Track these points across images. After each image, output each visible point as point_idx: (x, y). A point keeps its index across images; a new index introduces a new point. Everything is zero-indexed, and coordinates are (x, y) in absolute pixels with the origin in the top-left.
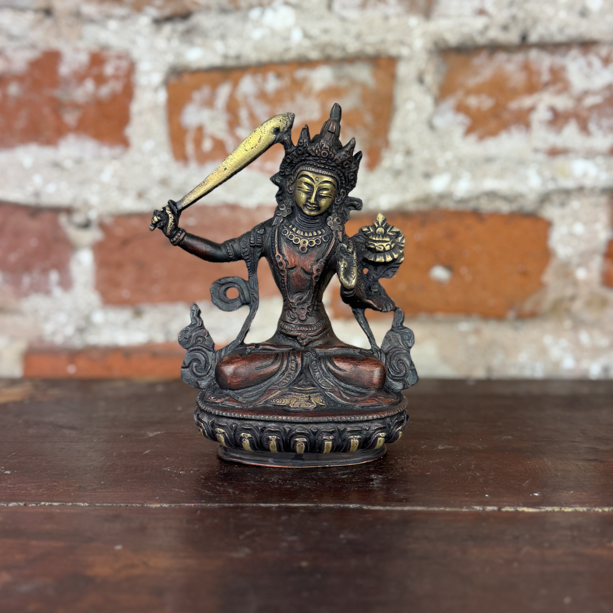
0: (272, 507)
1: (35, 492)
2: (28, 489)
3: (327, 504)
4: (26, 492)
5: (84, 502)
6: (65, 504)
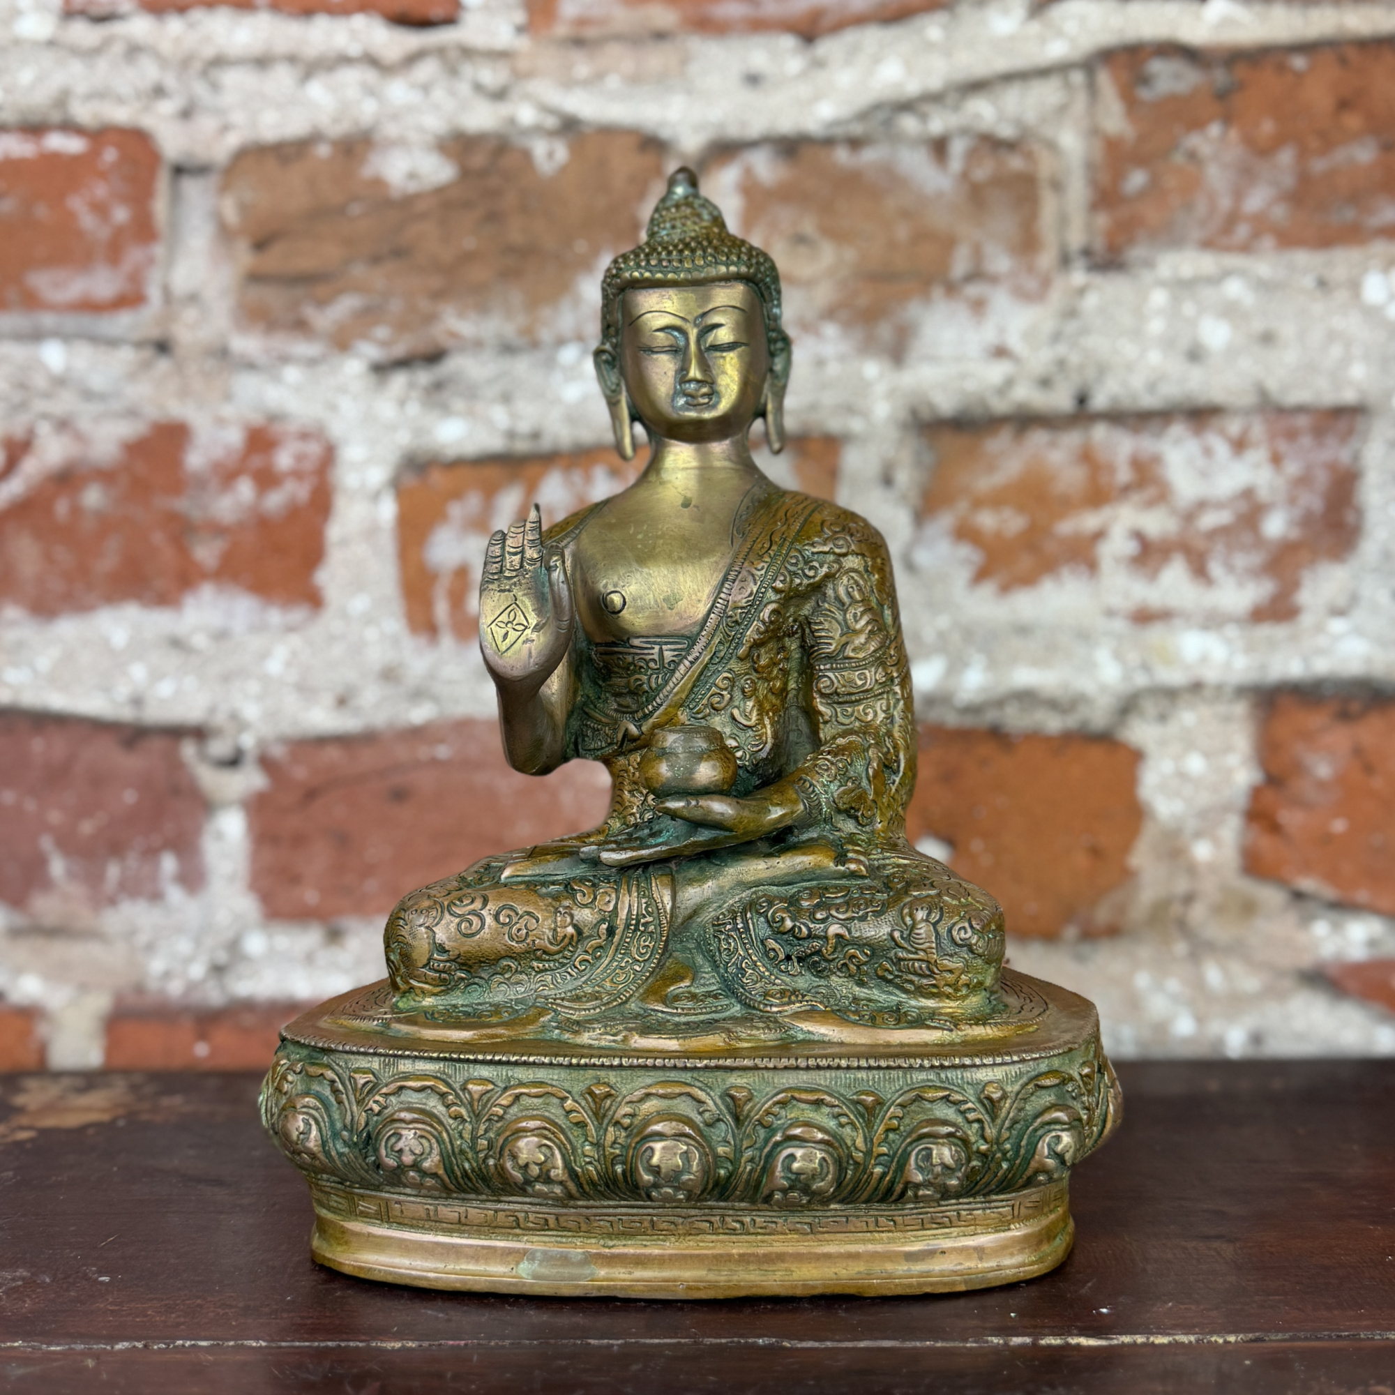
0: (612, 1345)
1: (163, 1318)
2: (149, 1313)
3: (715, 1338)
4: (145, 1319)
5: (257, 1339)
6: (221, 1343)
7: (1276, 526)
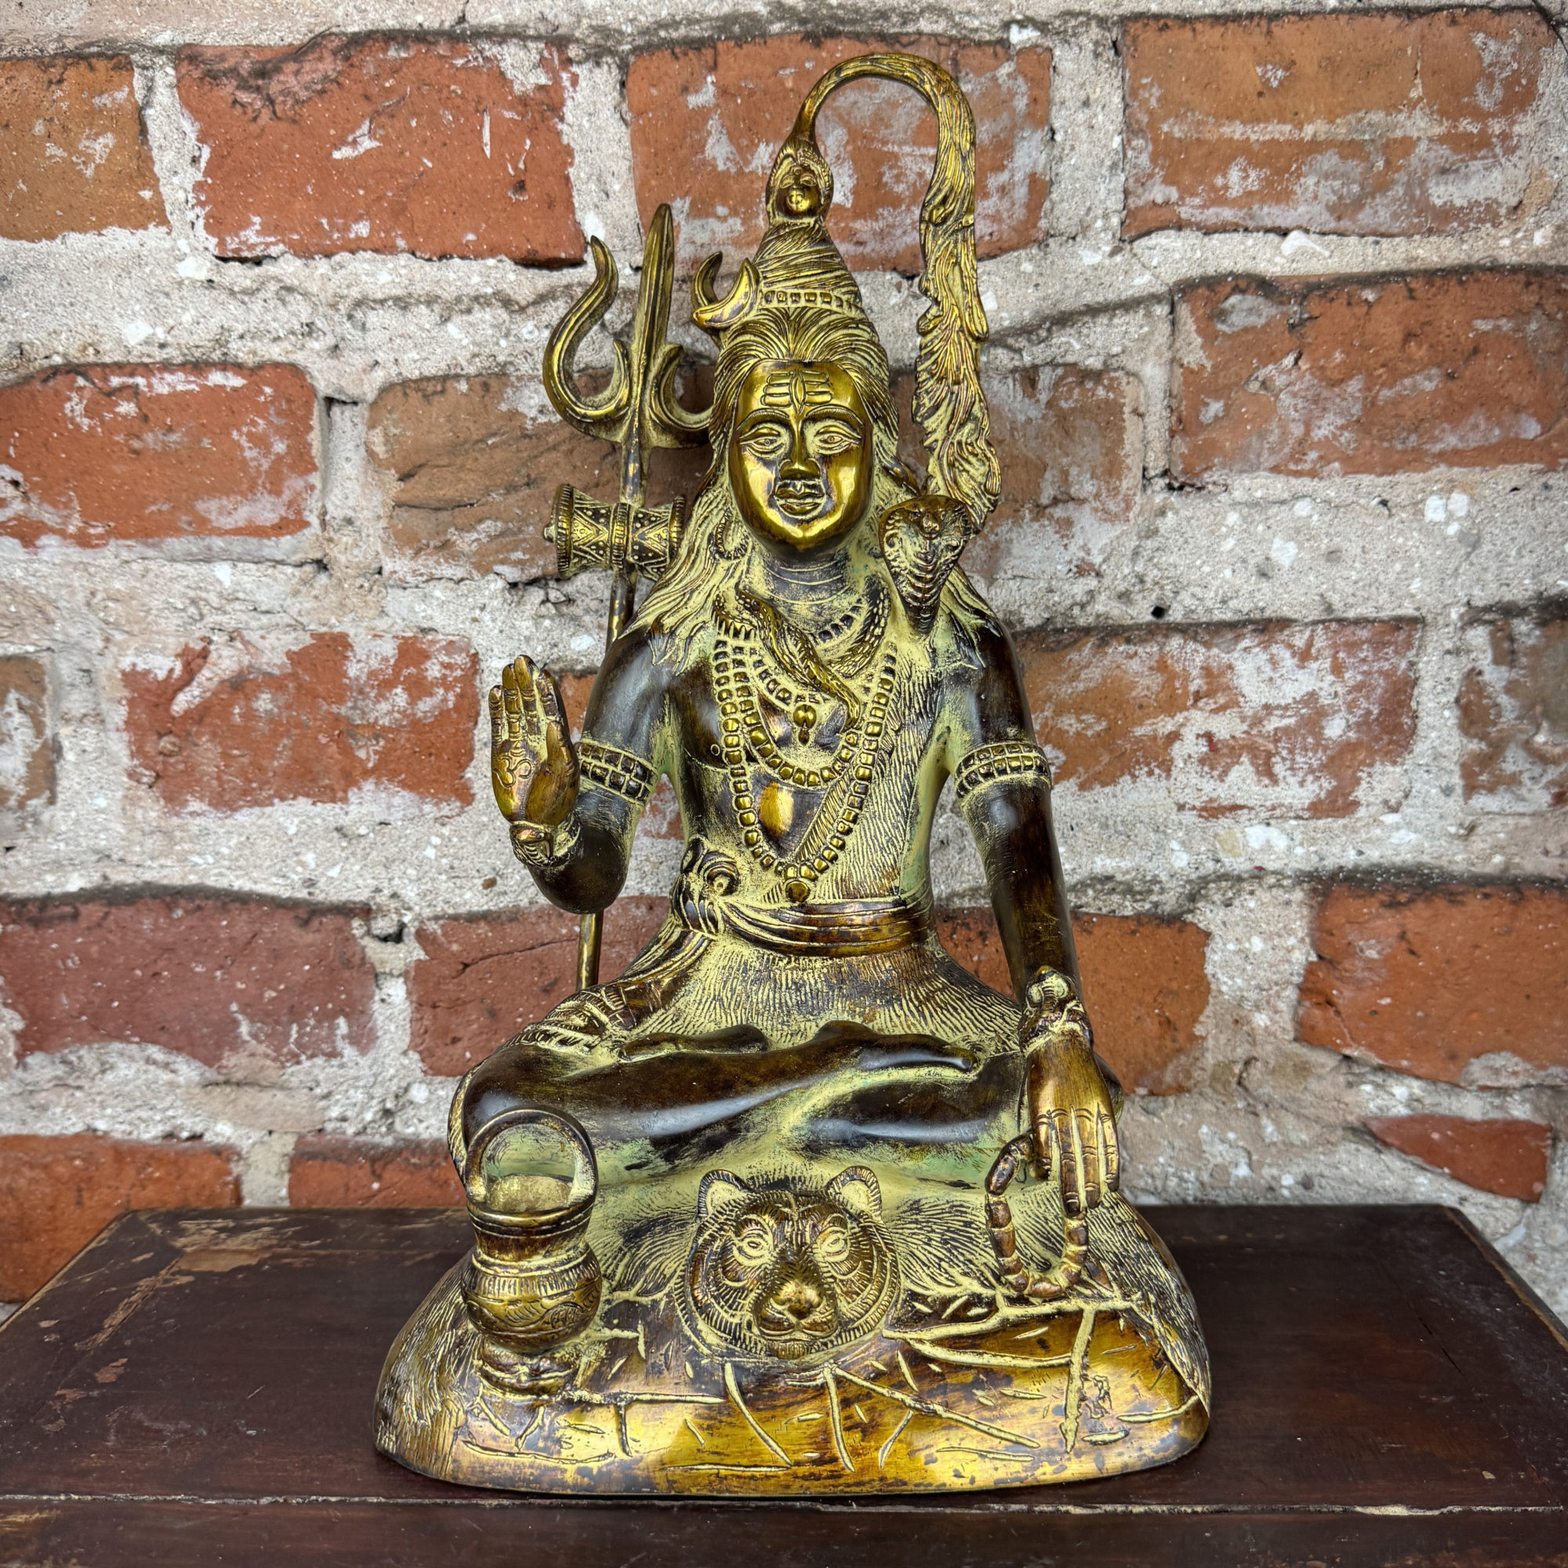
7: (1335, 729)
